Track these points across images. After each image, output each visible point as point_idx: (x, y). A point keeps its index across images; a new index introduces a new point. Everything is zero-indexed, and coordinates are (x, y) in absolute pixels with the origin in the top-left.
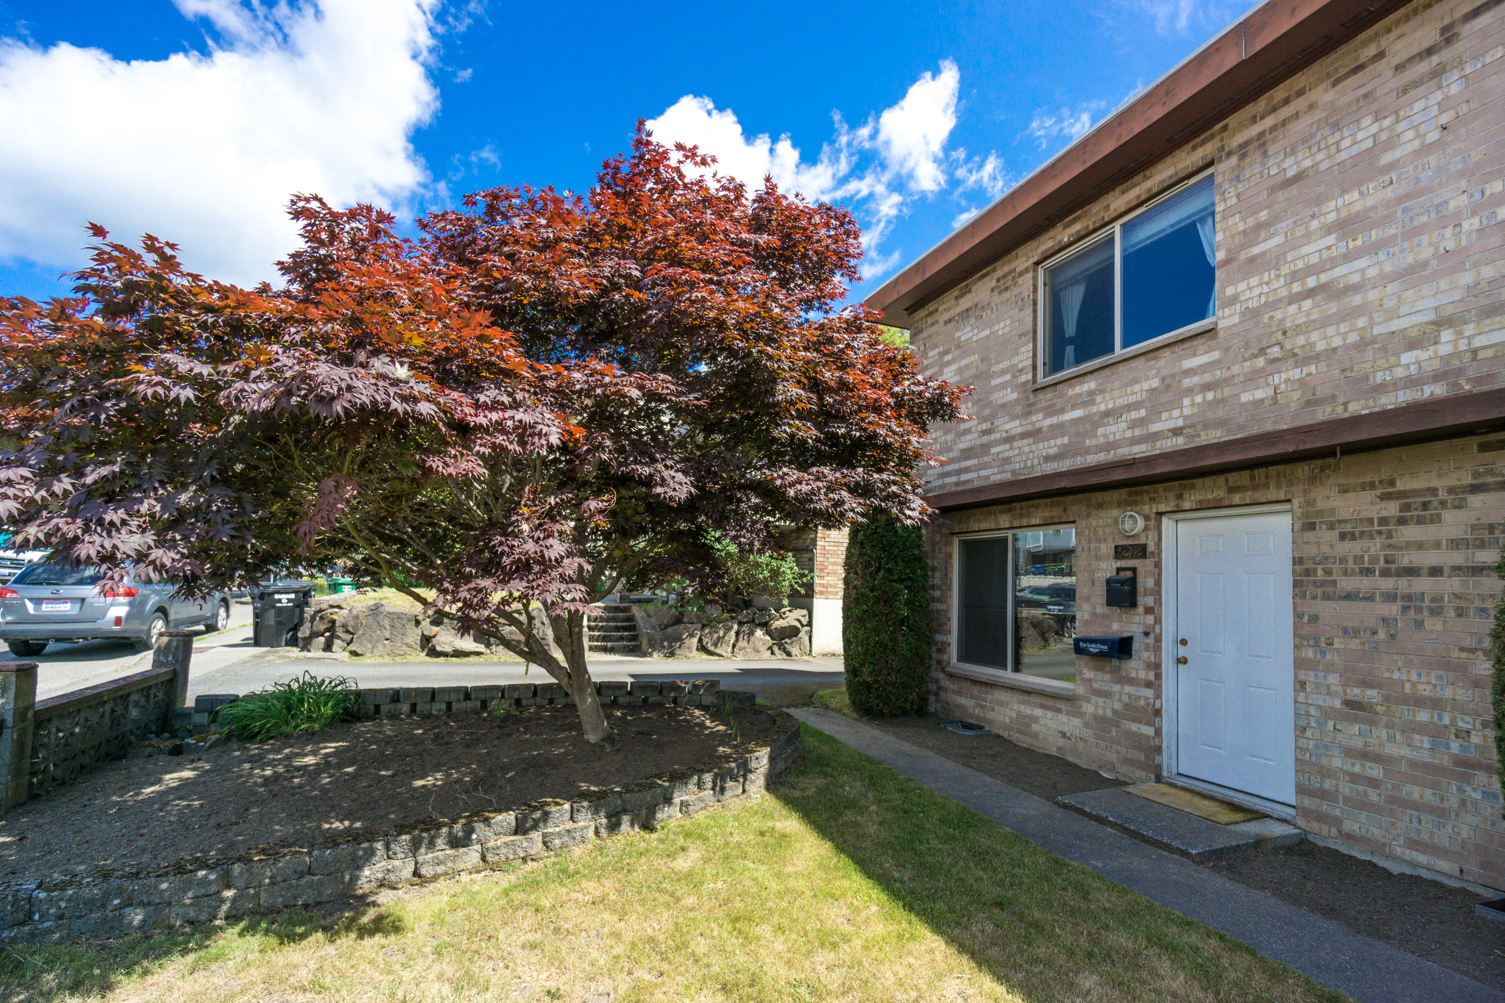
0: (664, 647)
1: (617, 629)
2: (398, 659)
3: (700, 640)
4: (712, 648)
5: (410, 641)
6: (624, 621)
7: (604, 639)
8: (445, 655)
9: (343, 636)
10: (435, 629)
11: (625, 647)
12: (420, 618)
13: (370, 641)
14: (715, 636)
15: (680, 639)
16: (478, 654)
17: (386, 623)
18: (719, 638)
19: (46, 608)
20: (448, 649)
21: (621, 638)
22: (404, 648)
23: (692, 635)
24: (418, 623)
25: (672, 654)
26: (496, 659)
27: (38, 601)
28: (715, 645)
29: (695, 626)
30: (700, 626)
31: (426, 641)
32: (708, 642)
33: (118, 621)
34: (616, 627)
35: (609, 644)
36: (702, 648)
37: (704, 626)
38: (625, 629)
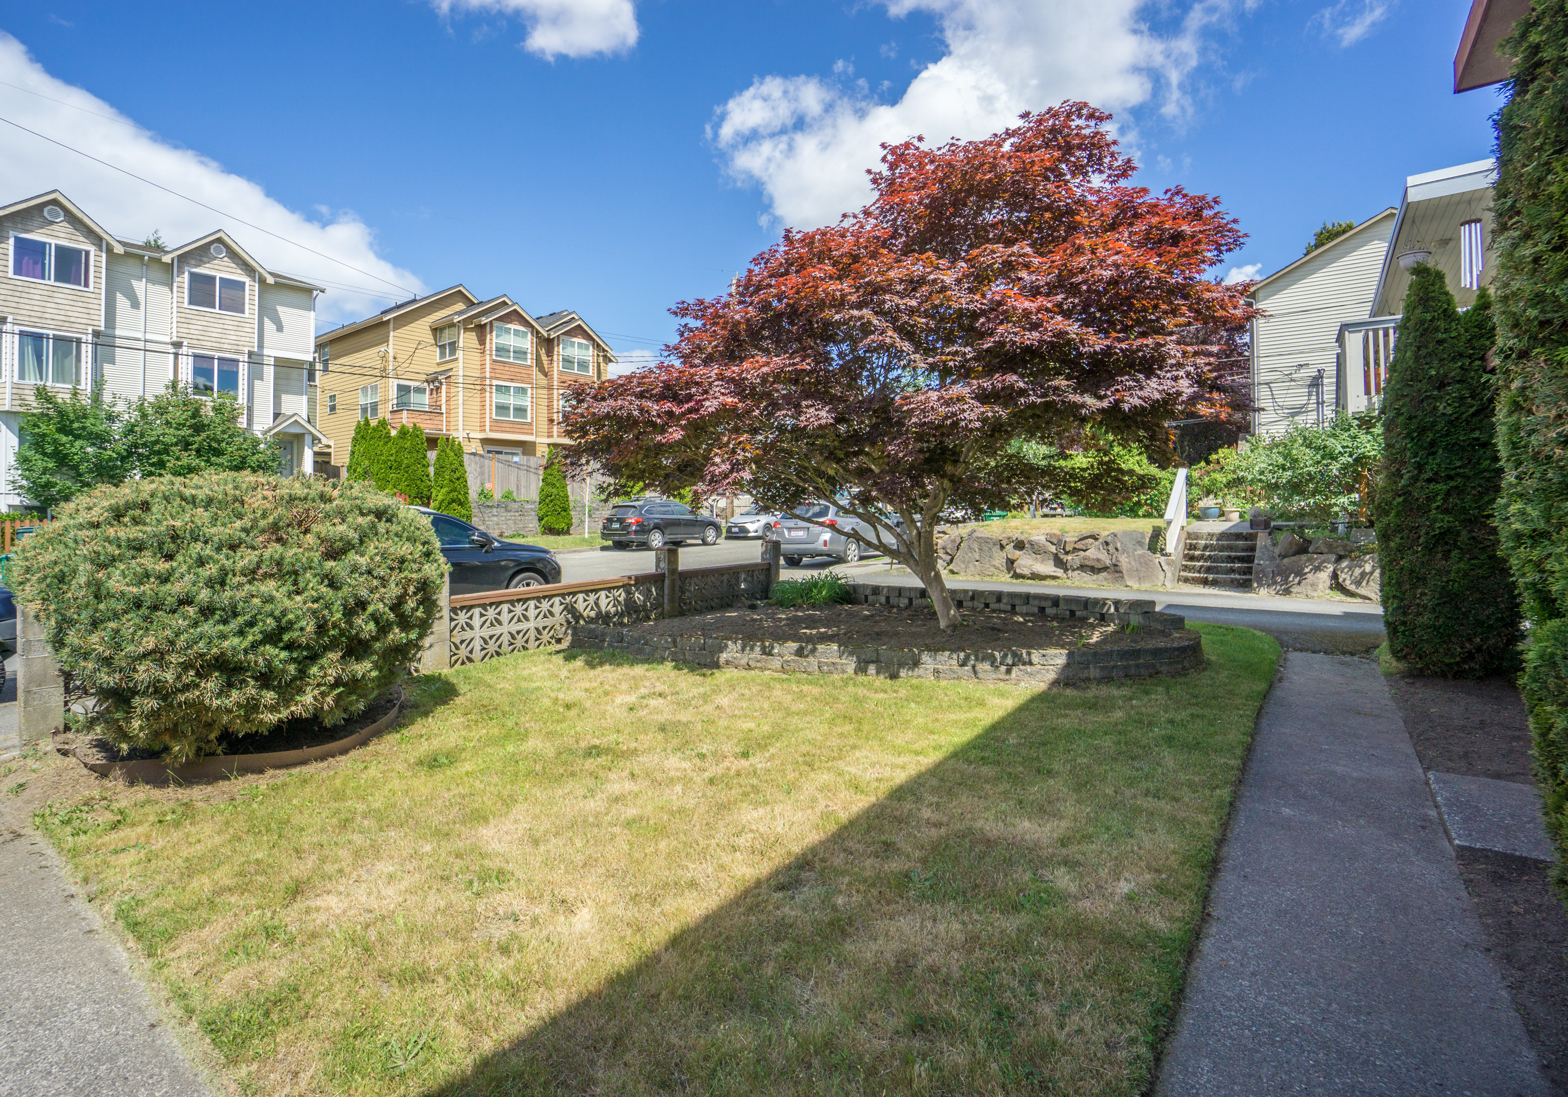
0: (1275, 583)
1: (1231, 559)
2: (986, 579)
3: (1335, 576)
4: (1352, 588)
5: (996, 563)
6: (1243, 550)
7: (1209, 570)
8: (1023, 577)
9: (944, 556)
10: (1018, 553)
11: (1232, 581)
12: (1004, 543)
13: (963, 562)
14: (1358, 571)
15: (1300, 574)
16: (1054, 578)
17: (975, 546)
18: (1363, 574)
19: (794, 533)
20: (1026, 572)
21: (1232, 571)
22: (992, 569)
23: (1317, 569)
24: (1002, 547)
25: (1287, 592)
26: (1069, 583)
27: (790, 529)
28: (1358, 583)
29: (1323, 557)
30: (1333, 557)
31: (1011, 563)
32: (1346, 578)
33: (825, 543)
34: (1229, 557)
35: (1211, 577)
36: (1337, 586)
37: (1340, 558)
38: (1241, 559)
